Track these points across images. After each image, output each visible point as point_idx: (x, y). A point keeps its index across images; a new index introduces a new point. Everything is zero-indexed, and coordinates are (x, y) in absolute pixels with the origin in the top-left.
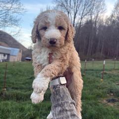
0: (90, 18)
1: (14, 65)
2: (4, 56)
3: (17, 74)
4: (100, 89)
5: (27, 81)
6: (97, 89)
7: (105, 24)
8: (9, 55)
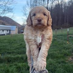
0: (58, 3)
1: (11, 37)
2: (7, 31)
3: (13, 42)
4: (66, 49)
5: (18, 47)
6: (64, 49)
7: (67, 5)
8: (10, 30)
